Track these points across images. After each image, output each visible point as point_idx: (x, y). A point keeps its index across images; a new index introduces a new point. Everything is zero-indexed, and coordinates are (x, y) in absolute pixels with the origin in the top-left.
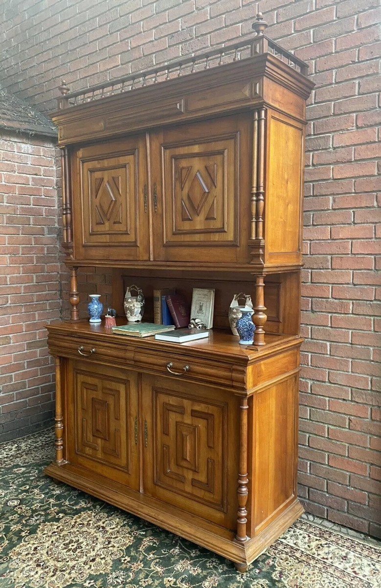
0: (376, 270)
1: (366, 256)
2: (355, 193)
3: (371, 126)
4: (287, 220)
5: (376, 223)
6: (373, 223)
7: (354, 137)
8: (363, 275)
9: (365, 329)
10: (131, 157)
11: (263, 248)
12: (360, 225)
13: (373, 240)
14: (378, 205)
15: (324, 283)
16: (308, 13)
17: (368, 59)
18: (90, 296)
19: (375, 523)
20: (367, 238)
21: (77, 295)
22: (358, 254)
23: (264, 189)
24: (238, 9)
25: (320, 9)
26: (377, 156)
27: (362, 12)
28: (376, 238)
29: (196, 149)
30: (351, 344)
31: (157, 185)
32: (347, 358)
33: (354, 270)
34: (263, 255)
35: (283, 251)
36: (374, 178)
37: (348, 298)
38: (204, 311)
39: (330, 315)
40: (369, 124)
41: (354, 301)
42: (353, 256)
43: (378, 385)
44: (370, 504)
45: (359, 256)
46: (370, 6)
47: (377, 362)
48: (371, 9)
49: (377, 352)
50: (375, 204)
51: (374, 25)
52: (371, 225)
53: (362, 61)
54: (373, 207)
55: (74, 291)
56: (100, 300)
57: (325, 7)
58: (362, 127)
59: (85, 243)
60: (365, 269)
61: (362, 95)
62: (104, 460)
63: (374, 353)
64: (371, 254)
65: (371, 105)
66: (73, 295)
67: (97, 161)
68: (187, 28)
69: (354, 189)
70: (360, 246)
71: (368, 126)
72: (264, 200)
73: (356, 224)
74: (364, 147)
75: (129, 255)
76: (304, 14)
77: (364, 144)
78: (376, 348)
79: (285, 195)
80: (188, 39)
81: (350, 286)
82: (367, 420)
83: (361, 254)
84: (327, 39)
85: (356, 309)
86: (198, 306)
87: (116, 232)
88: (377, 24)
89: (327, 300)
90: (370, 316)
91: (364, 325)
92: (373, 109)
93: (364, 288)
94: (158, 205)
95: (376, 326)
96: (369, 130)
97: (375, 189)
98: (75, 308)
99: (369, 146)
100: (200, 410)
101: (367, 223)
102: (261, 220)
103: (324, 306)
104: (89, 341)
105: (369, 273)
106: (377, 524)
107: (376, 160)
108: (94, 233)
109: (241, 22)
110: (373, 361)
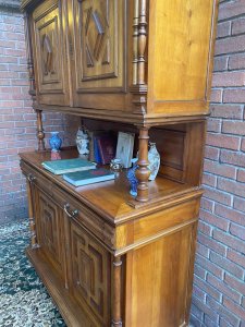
4: (188, 62)
11: (145, 94)
15: (233, 134)
21: (41, 131)
23: (147, 19)
34: (145, 104)
35: (180, 98)
38: (125, 153)
39: (237, 168)
55: (40, 128)
72: (147, 35)
79: (186, 31)
86: (121, 148)
87: (53, 81)
89: (235, 152)
100: (94, 247)
102: (142, 59)
103: (231, 158)
108: (44, 82)
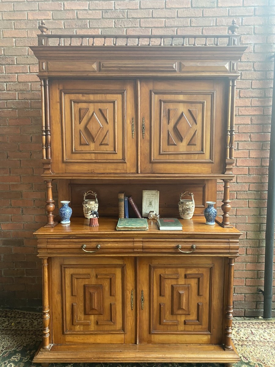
0: (250, 175)
1: (244, 167)
2: (238, 133)
3: (248, 97)
5: (250, 150)
6: (248, 150)
7: (238, 102)
8: (242, 177)
9: (244, 207)
10: (120, 96)
12: (242, 150)
13: (248, 158)
14: (251, 140)
15: (220, 183)
16: (211, 26)
17: (246, 61)
18: (62, 202)
19: (248, 309)
20: (244, 158)
21: (53, 203)
22: (239, 166)
24: (162, 9)
25: (219, 26)
26: (251, 114)
27: (243, 35)
28: (249, 158)
29: (181, 97)
30: (236, 215)
31: (146, 119)
32: (233, 223)
33: (238, 175)
36: (249, 126)
37: (234, 190)
38: (154, 206)
40: (246, 96)
41: (237, 192)
42: (237, 167)
43: (250, 235)
44: (246, 299)
45: (240, 167)
46: (247, 33)
47: (250, 223)
48: (247, 35)
49: (250, 218)
50: (249, 140)
51: (250, 44)
52: (247, 150)
53: (243, 62)
54: (248, 141)
55: (51, 200)
56: (70, 205)
57: (222, 26)
58: (242, 98)
59: (66, 160)
60: (244, 174)
61: (242, 80)
62: (97, 331)
63: (248, 219)
64: (247, 166)
65: (248, 87)
66: (50, 203)
67: (81, 95)
68: (119, 9)
69: (238, 131)
70: (241, 162)
71: (246, 98)
73: (239, 150)
74: (243, 108)
75: (116, 169)
76: (209, 26)
77: (243, 107)
78: (249, 216)
80: (120, 17)
81: (235, 184)
82: (244, 255)
83: (241, 166)
84: (222, 44)
85: (239, 196)
86: (148, 203)
87: (104, 152)
88: (251, 44)
89: (222, 192)
90: (246, 199)
91: (243, 204)
92: (248, 89)
93: (243, 185)
94: (146, 134)
95: (250, 204)
96: (246, 100)
97: (249, 132)
98: (51, 214)
99: (247, 108)
100: (193, 273)
101: (245, 149)
103: (220, 195)
104: (92, 240)
105: (245, 176)
106: (250, 309)
107: (250, 116)
108: (77, 152)
109: (165, 18)
110: (247, 223)
